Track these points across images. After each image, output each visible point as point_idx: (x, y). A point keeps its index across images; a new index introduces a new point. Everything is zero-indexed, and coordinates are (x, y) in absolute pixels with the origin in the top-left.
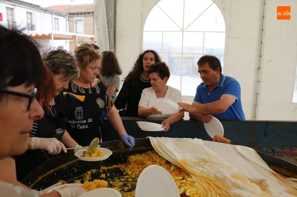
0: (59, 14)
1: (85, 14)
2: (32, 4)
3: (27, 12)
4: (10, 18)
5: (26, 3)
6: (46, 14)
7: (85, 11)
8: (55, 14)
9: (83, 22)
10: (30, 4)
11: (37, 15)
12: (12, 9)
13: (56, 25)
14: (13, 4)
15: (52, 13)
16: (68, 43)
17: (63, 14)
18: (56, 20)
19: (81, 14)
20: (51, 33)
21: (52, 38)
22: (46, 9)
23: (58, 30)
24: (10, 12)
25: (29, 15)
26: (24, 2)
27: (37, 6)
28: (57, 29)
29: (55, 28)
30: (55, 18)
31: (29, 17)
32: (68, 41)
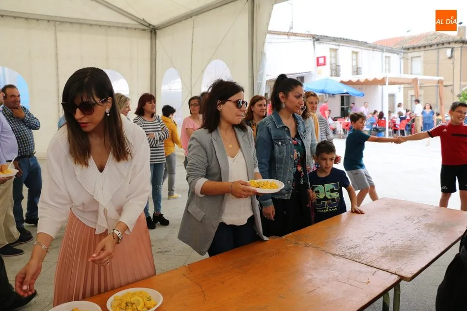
0: (391, 51)
1: (425, 47)
2: (359, 41)
3: (353, 52)
4: (333, 61)
5: (352, 40)
6: (375, 52)
7: (426, 43)
8: (386, 51)
9: (422, 59)
10: (357, 41)
11: (364, 54)
12: (336, 50)
13: (387, 65)
14: (337, 43)
15: (382, 50)
16: (402, 90)
17: (397, 50)
18: (387, 59)
19: (419, 47)
20: (385, 76)
21: (387, 83)
22: (375, 46)
23: (389, 72)
24: (333, 54)
25: (354, 56)
26: (349, 40)
27: (365, 42)
28: (387, 71)
29: (386, 70)
30: (386, 57)
31: (354, 58)
32: (402, 86)
